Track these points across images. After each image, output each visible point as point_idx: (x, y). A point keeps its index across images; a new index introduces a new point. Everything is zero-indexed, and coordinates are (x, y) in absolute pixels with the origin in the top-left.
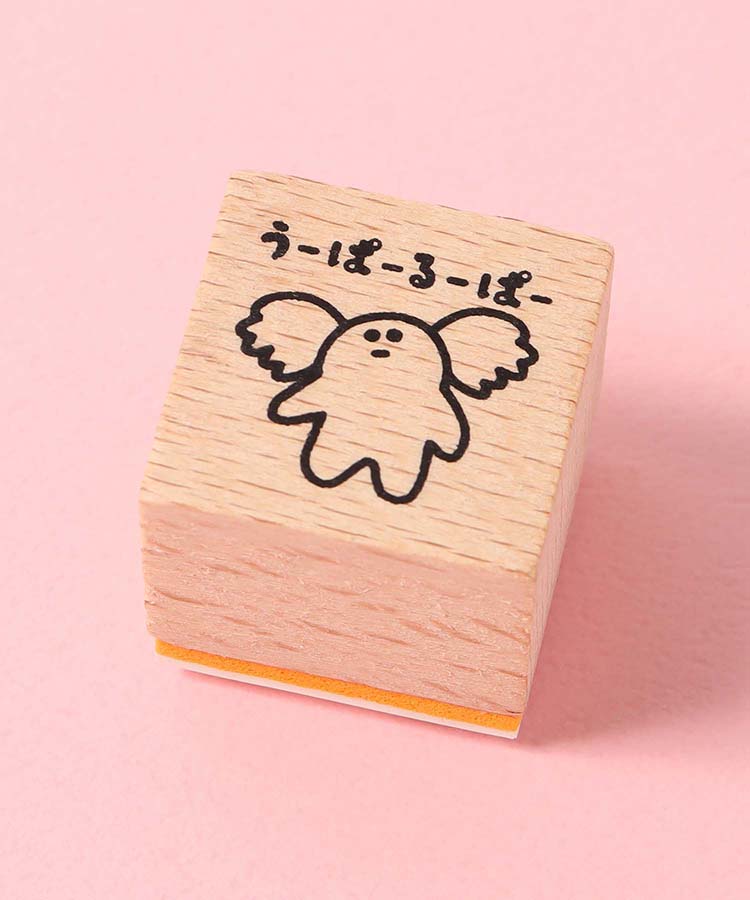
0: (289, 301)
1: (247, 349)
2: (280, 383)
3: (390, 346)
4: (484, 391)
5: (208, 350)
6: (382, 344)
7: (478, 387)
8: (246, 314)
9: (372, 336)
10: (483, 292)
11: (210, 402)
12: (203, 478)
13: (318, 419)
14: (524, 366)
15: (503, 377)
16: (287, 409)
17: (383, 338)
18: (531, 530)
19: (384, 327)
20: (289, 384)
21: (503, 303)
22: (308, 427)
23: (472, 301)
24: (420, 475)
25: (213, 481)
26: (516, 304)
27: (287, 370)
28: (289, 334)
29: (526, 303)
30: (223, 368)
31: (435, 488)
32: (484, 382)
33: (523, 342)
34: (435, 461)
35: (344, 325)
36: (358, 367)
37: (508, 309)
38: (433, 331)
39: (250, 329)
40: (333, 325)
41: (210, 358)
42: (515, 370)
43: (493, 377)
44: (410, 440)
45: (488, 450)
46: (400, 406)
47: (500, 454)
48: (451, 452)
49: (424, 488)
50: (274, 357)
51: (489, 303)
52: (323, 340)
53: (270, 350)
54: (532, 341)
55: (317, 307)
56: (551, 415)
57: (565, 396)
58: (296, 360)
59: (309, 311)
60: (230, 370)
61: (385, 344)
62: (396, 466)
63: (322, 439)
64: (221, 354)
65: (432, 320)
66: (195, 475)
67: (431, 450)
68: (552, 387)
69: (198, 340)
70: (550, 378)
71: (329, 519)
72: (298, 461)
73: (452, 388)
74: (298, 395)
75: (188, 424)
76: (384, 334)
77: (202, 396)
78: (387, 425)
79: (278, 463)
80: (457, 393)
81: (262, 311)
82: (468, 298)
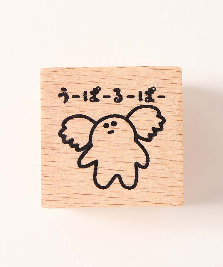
0: (74, 119)
1: (65, 142)
2: (79, 152)
3: (113, 128)
4: (150, 138)
5: (51, 145)
6: (110, 128)
7: (147, 137)
8: (60, 128)
9: (106, 126)
10: (140, 99)
11: (57, 165)
12: (62, 196)
13: (95, 163)
14: (161, 124)
15: (155, 131)
16: (84, 162)
17: (110, 126)
18: (178, 188)
19: (109, 121)
20: (82, 152)
21: (148, 102)
22: (93, 167)
23: (137, 104)
24: (135, 176)
25: (65, 196)
26: (153, 101)
27: (80, 147)
28: (78, 132)
29: (156, 99)
30: (58, 151)
31: (142, 180)
32: (149, 135)
33: (159, 116)
34: (140, 170)
35: (96, 124)
36: (105, 139)
37: (151, 104)
38: (127, 119)
39: (63, 133)
40: (92, 125)
41: (52, 148)
42: (159, 127)
43: (152, 132)
44: (129, 164)
45: (157, 161)
46: (123, 151)
47: (161, 161)
48: (144, 165)
49: (138, 181)
50: (75, 142)
51: (144, 103)
52: (90, 132)
53: (72, 140)
54: (162, 114)
55: (84, 119)
56: (175, 142)
57: (178, 133)
58: (82, 142)
59: (82, 121)
60: (60, 151)
61: (111, 128)
62: (127, 175)
63: (99, 171)
64: (56, 146)
65: (125, 114)
66: (59, 195)
67: (137, 166)
68: (173, 131)
69: (47, 142)
70: (171, 128)
71: (109, 201)
72: (93, 180)
73: (139, 140)
74: (86, 155)
75: (52, 176)
76: (110, 124)
77: (53, 163)
78: (120, 160)
79: (86, 183)
80: (141, 141)
81: (66, 125)
82: (136, 102)
